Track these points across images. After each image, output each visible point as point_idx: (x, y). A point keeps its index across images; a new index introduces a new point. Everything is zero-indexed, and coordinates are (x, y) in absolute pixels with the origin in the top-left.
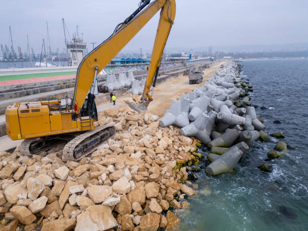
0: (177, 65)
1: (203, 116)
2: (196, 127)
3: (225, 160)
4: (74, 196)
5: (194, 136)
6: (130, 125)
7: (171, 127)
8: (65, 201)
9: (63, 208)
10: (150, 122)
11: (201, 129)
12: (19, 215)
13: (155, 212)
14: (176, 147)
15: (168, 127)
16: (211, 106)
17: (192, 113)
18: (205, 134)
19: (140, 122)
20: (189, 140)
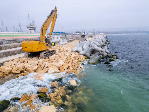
0: (78, 35)
1: (87, 47)
2: (85, 52)
3: (94, 59)
4: (46, 65)
5: (84, 55)
6: (61, 51)
7: (76, 52)
8: (43, 66)
9: (43, 68)
10: (68, 51)
11: (87, 52)
12: (30, 70)
13: (71, 69)
14: (78, 57)
15: (75, 52)
16: (90, 45)
17: (83, 48)
18: (88, 54)
19: (65, 51)
20: (82, 56)
